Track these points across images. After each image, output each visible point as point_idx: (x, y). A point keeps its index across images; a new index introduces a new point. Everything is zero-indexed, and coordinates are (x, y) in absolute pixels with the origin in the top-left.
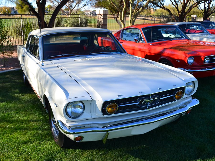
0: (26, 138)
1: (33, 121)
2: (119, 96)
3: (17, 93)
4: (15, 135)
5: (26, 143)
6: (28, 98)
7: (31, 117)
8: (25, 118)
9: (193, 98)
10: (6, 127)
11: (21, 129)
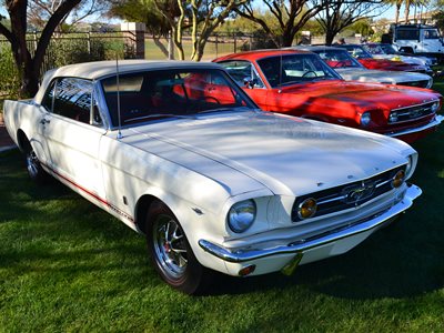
0: (107, 286)
1: (99, 252)
2: (319, 184)
3: (28, 201)
4: (79, 281)
5: (112, 294)
6: (60, 209)
7: (89, 245)
8: (79, 248)
9: (409, 186)
10: (49, 269)
11: (85, 269)
